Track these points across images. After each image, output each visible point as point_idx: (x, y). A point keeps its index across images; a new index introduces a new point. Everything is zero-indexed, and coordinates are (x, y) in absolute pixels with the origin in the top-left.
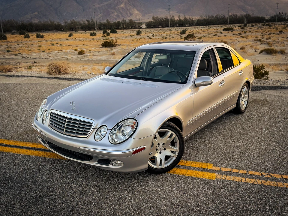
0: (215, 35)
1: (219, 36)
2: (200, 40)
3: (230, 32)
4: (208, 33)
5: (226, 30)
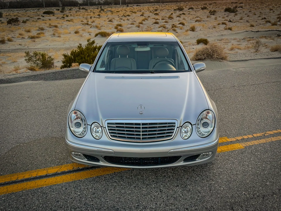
0: (38, 19)
1: (43, 20)
2: (25, 24)
3: (51, 15)
4: (28, 16)
5: (47, 14)
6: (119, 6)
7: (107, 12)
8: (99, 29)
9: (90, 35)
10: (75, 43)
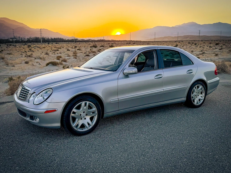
6: (40, 43)
7: (34, 47)
8: (44, 60)
9: (40, 64)
10: (32, 71)
